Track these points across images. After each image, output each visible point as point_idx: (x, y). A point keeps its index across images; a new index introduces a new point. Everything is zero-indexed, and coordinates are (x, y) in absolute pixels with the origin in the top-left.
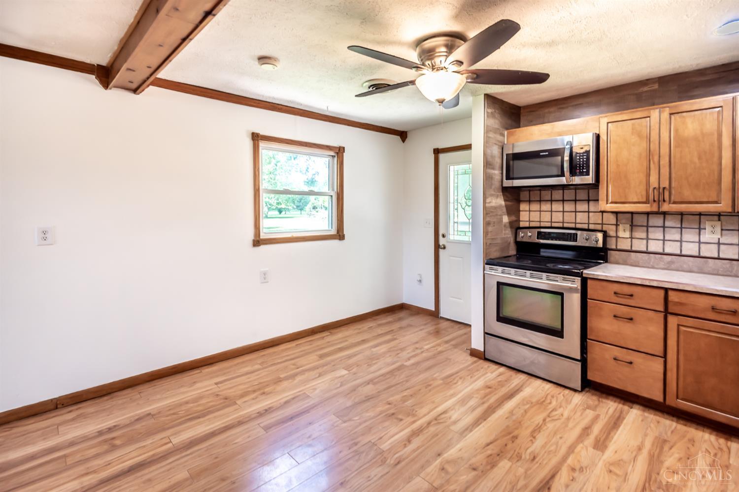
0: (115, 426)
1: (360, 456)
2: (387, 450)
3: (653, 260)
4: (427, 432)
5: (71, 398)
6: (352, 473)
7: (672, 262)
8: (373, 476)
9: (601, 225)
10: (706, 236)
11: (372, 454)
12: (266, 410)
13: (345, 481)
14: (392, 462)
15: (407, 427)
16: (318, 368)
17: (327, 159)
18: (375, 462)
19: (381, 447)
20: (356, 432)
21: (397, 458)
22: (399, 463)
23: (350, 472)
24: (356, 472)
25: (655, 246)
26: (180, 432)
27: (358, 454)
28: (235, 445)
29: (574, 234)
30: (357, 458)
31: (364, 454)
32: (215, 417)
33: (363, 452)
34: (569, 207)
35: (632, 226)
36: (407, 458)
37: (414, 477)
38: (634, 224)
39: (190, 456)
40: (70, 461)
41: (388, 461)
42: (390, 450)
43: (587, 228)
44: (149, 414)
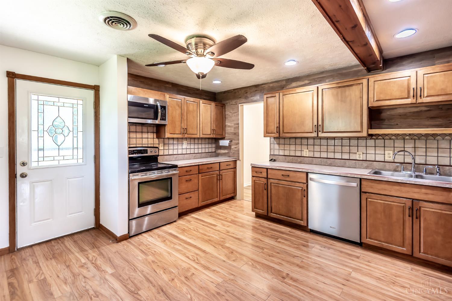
3: (171, 158)
4: (206, 264)
7: (176, 158)
9: (153, 145)
10: (185, 146)
11: (226, 285)
18: (233, 283)
20: (205, 294)
22: (232, 275)
23: (245, 293)
25: (171, 152)
29: (146, 150)
33: (226, 289)
34: (139, 135)
35: (164, 144)
38: (165, 143)
43: (147, 146)
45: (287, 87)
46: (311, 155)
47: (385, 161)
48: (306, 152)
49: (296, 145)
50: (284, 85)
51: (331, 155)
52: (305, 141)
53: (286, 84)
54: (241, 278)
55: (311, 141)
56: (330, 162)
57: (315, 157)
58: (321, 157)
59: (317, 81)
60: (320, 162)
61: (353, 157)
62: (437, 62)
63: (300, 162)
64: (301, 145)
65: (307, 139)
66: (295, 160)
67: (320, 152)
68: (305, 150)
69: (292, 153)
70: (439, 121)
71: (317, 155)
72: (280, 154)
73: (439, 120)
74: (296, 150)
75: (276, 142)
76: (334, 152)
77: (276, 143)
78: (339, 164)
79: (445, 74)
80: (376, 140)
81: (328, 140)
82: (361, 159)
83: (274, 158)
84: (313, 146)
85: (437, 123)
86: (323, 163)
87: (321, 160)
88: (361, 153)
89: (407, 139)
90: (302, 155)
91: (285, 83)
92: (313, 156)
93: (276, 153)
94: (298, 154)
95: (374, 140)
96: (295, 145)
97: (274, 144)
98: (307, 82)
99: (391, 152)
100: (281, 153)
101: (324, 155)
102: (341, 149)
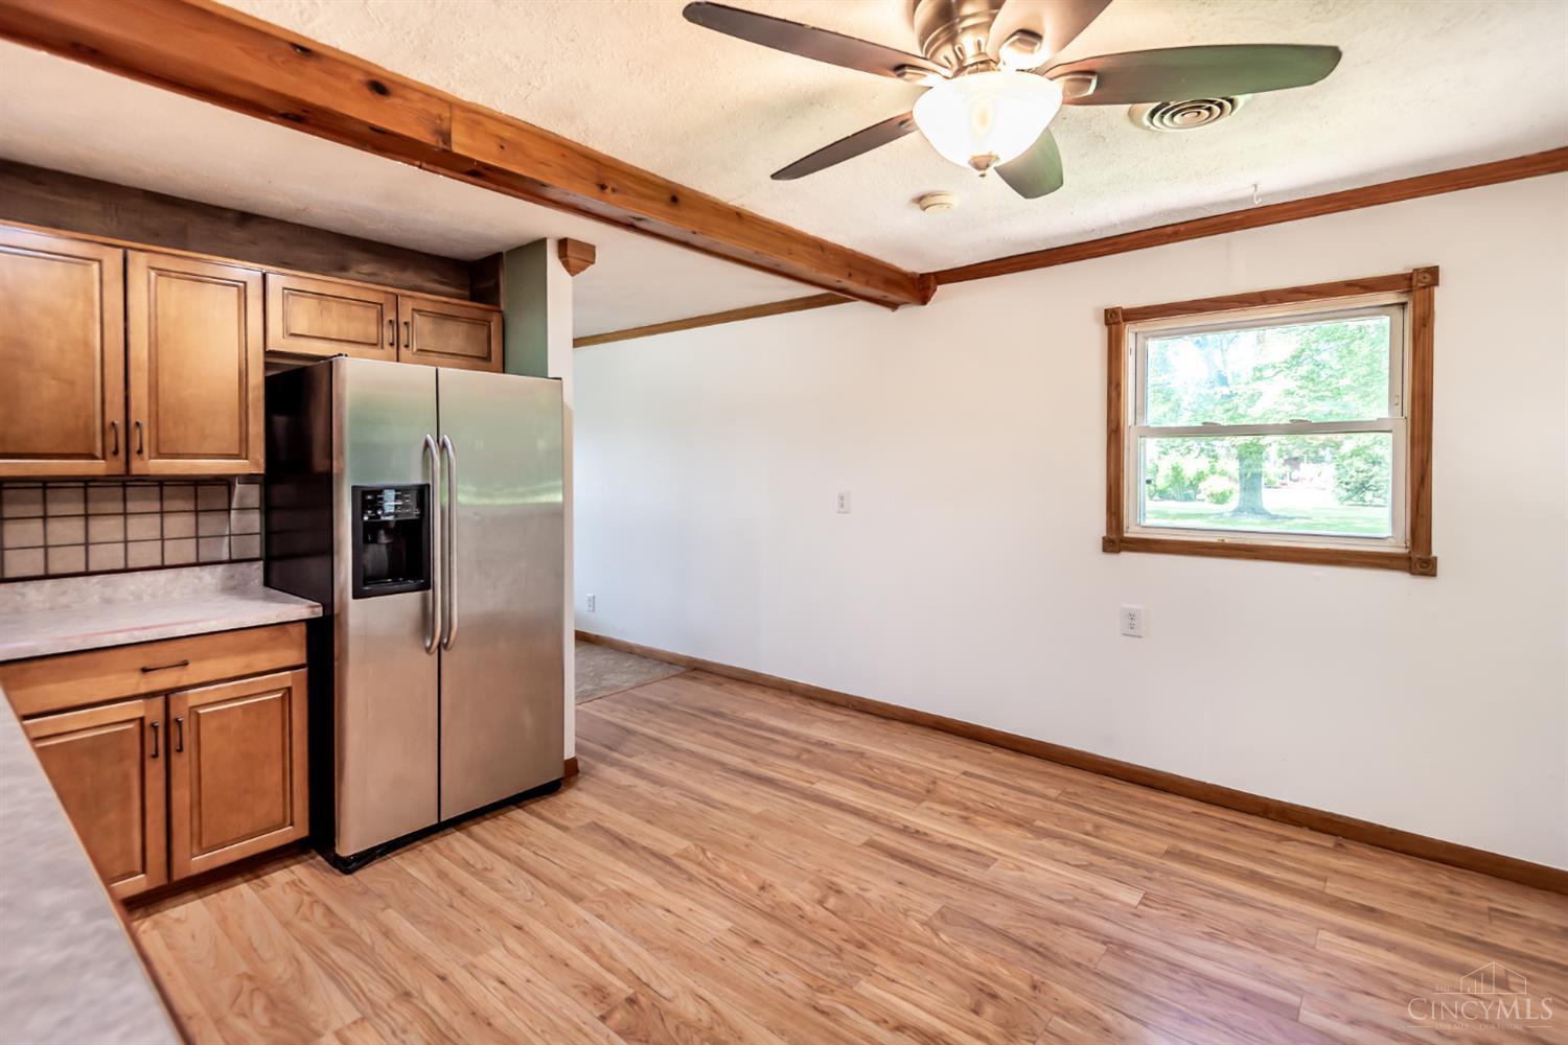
0: (832, 745)
1: (827, 956)
2: (857, 993)
5: (859, 702)
12: (917, 832)
14: (821, 1002)
15: (949, 1023)
16: (1110, 858)
17: (1386, 320)
20: (898, 943)
22: (823, 1012)
24: (786, 956)
26: (835, 783)
28: (822, 828)
31: (836, 961)
32: (877, 796)
37: (786, 1039)
39: (791, 804)
40: (774, 747)
44: (862, 754)
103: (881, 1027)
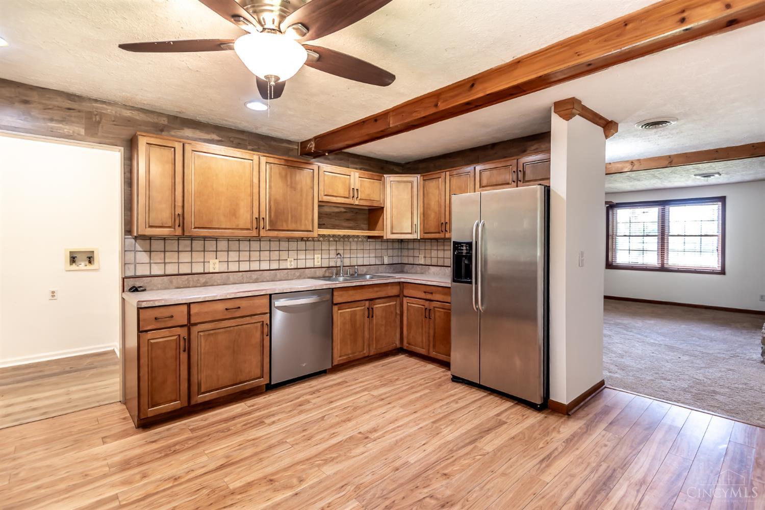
1: (382, 493)
2: (351, 500)
6: (389, 477)
8: (370, 475)
11: (368, 496)
13: (395, 471)
14: (349, 487)
18: (367, 487)
19: (358, 503)
21: (344, 491)
22: (342, 487)
23: (391, 478)
24: (385, 478)
27: (384, 496)
30: (385, 492)
31: (377, 496)
33: (379, 498)
36: (332, 491)
41: (353, 488)
42: (348, 500)
45: (173, 133)
46: (224, 269)
47: (315, 266)
48: (214, 264)
49: (193, 252)
50: (165, 126)
51: (255, 266)
52: (211, 245)
53: (169, 125)
54: (356, 477)
55: (223, 245)
56: (255, 277)
57: (230, 270)
58: (240, 270)
59: (234, 142)
60: (241, 278)
61: (283, 265)
62: (350, 166)
63: (204, 283)
64: (204, 251)
65: (216, 241)
66: (193, 280)
67: (239, 261)
68: (212, 261)
69: (185, 269)
70: (351, 224)
71: (234, 267)
72: (152, 273)
73: (352, 222)
74: (193, 261)
75: (142, 246)
76: (260, 261)
77: (140, 249)
78: (268, 278)
79: (370, 181)
80: (307, 242)
81: (251, 242)
82: (292, 267)
83: (138, 284)
84: (226, 253)
85: (351, 225)
86: (245, 280)
87: (242, 276)
88: (292, 259)
89: (331, 241)
90: (206, 271)
91: (166, 123)
92: (226, 271)
93: (142, 270)
94: (198, 268)
95: (305, 242)
96: (190, 252)
97: (136, 251)
98: (215, 137)
99: (320, 256)
100: (157, 270)
101: (245, 266)
102: (269, 255)
103: (327, 504)
